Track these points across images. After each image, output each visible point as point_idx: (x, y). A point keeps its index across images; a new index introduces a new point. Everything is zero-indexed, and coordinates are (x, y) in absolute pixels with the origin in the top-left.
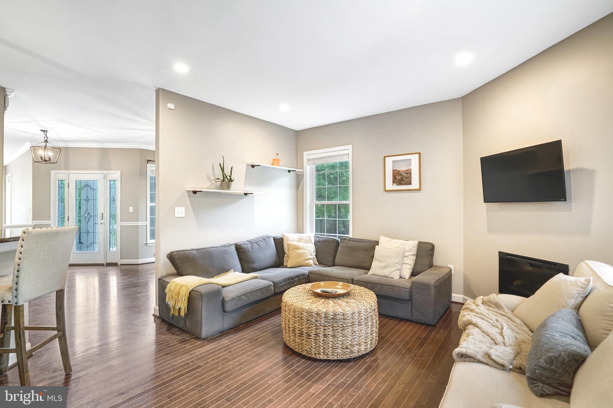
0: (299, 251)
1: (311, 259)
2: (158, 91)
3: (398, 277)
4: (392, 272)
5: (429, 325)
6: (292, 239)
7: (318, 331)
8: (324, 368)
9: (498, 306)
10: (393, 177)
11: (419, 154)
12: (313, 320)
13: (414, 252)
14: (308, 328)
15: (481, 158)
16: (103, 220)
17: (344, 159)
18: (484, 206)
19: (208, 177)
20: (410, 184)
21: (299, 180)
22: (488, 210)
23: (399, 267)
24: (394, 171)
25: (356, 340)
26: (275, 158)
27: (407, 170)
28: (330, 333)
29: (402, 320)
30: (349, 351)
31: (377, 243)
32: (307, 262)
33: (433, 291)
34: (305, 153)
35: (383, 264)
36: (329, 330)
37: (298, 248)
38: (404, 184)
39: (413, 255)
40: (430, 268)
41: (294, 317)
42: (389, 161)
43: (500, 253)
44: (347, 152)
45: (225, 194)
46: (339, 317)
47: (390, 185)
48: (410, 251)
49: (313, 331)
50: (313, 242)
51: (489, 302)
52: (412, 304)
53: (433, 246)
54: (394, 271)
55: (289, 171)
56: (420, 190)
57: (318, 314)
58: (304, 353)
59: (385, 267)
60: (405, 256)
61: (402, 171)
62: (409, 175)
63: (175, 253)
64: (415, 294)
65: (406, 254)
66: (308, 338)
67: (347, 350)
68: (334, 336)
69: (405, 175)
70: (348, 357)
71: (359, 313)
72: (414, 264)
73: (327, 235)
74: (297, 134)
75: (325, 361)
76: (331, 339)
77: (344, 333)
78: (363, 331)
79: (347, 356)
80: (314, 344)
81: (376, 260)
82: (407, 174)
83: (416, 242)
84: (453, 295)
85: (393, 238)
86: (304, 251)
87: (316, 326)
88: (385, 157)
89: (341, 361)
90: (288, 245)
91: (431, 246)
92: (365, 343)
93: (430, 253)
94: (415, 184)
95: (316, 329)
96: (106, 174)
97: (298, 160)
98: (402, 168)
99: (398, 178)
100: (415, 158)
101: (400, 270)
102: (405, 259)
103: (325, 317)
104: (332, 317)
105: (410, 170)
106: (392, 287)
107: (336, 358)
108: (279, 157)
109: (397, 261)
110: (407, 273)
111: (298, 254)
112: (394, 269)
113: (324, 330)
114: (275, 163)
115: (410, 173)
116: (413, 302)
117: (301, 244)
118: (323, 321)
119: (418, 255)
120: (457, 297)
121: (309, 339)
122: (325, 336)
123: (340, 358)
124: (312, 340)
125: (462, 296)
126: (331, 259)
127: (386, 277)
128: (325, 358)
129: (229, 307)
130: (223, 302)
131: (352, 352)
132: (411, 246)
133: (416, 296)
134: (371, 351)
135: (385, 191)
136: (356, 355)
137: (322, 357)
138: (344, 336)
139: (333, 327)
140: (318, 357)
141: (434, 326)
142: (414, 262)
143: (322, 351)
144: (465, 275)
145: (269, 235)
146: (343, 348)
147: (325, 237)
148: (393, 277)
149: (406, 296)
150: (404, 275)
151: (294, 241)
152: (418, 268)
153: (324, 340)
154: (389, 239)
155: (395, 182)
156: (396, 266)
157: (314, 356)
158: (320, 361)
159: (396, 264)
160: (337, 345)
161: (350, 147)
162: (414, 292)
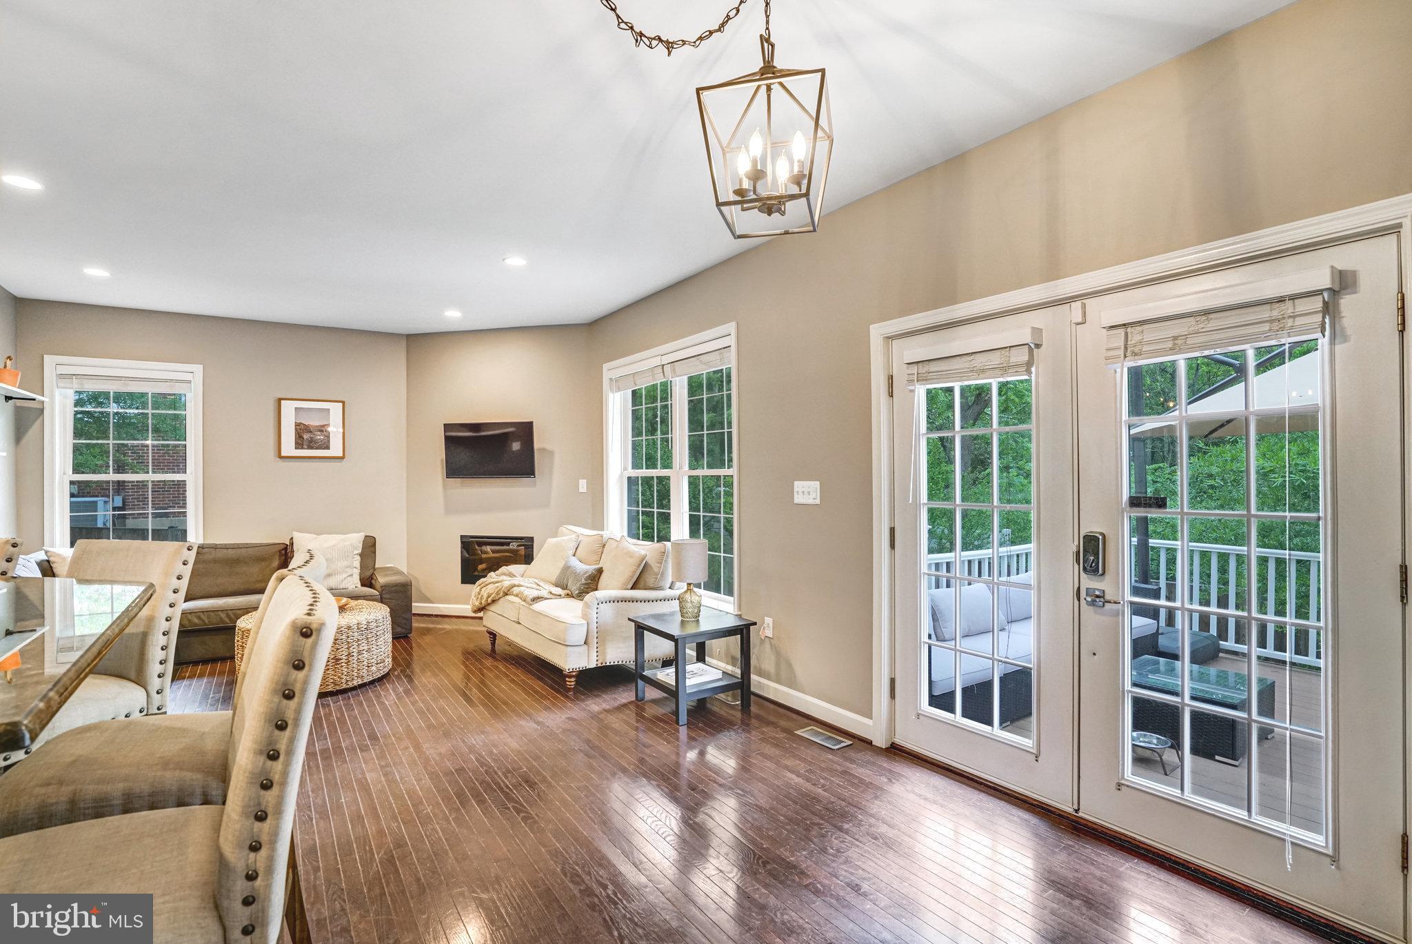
4: (342, 581)
7: (351, 649)
10: (296, 436)
11: (343, 402)
12: (344, 637)
13: (360, 550)
14: (338, 649)
15: (445, 425)
17: (175, 390)
18: (448, 481)
20: (328, 448)
22: (445, 487)
24: (297, 425)
27: (321, 426)
31: (288, 544)
36: (363, 645)
38: (317, 448)
39: (359, 554)
40: (374, 570)
42: (288, 408)
44: (188, 377)
47: (289, 448)
48: (357, 548)
49: (344, 653)
56: (343, 458)
57: (349, 628)
61: (313, 426)
62: (324, 433)
65: (355, 553)
69: (319, 433)
79: (382, 672)
80: (346, 670)
82: (321, 431)
85: (319, 534)
88: (280, 400)
91: (373, 540)
93: (373, 550)
94: (335, 449)
98: (313, 422)
99: (305, 437)
100: (335, 410)
102: (354, 560)
104: (365, 627)
105: (328, 425)
110: (357, 580)
112: (345, 575)
113: (358, 645)
114: (8, 379)
115: (327, 431)
121: (338, 664)
128: (360, 683)
135: (281, 457)
137: (355, 683)
140: (350, 685)
142: (361, 564)
152: (366, 573)
153: (358, 659)
154: (313, 536)
155: (299, 444)
156: (346, 572)
157: (344, 686)
158: (354, 688)
159: (347, 570)
160: (372, 661)
161: (198, 369)
162: (385, 599)
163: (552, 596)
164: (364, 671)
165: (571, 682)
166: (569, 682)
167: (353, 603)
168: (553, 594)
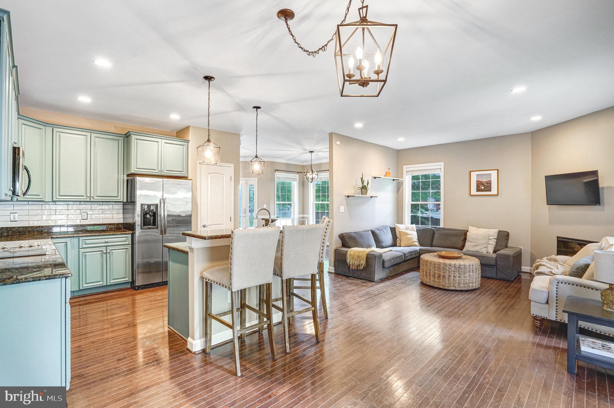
0: (408, 236)
1: (416, 242)
2: (331, 135)
3: (486, 252)
4: (481, 249)
5: (508, 281)
6: (402, 228)
8: (453, 294)
9: (556, 261)
10: (477, 186)
11: (498, 170)
13: (496, 237)
14: (445, 272)
15: (545, 176)
16: (245, 214)
17: (437, 172)
18: (547, 207)
19: (354, 187)
20: (490, 191)
21: (399, 186)
22: (549, 210)
23: (486, 246)
24: (477, 181)
25: (471, 280)
26: (387, 171)
27: (488, 181)
28: (457, 275)
29: (489, 278)
30: (467, 285)
31: (468, 231)
32: (414, 243)
33: (511, 260)
34: (404, 167)
35: (474, 244)
36: (456, 274)
37: (407, 234)
38: (486, 191)
39: (495, 239)
40: (506, 248)
41: (435, 267)
42: (474, 175)
43: (558, 237)
44: (440, 167)
45: (364, 197)
46: (462, 267)
47: (474, 191)
48: (492, 236)
49: (447, 274)
50: (416, 230)
51: (551, 259)
52: (496, 268)
53: (508, 233)
54: (482, 248)
55: (394, 180)
56: (498, 195)
58: (441, 287)
59: (476, 246)
60: (490, 239)
61: (484, 182)
62: (489, 184)
63: (345, 234)
64: (499, 261)
65: (490, 238)
66: (444, 278)
67: (466, 285)
68: (459, 277)
69: (487, 185)
70: (467, 289)
71: (473, 265)
72: (495, 244)
73: (431, 227)
74: (398, 152)
75: (454, 290)
76: (457, 278)
77: (465, 275)
78: (474, 276)
80: (448, 282)
81: (468, 241)
82: (488, 184)
83: (496, 231)
84: (522, 267)
85: (479, 228)
86: (411, 236)
87: (449, 271)
88: (470, 172)
89: (462, 291)
90: (399, 232)
91: (507, 234)
92: (475, 282)
93: (506, 238)
94: (494, 191)
95: (449, 273)
96: (248, 180)
97: (399, 172)
98: (484, 180)
99: (480, 186)
100: (494, 174)
101: (487, 247)
102: (490, 241)
103: (454, 266)
104: (458, 266)
105: (491, 181)
106: (483, 257)
107: (460, 289)
108: (390, 171)
109: (484, 242)
110: (491, 249)
111: (408, 238)
112: (482, 247)
113: (454, 273)
114: (388, 175)
115: (491, 184)
116: (497, 267)
117: (408, 232)
118: (453, 268)
119: (498, 239)
120: (525, 268)
122: (454, 277)
123: (462, 289)
124: (447, 279)
125: (529, 268)
126: (430, 243)
127: (476, 252)
129: (387, 265)
130: (383, 262)
131: (469, 286)
132: (494, 232)
133: (499, 263)
134: (478, 288)
135: (471, 195)
136: (471, 288)
137: (452, 288)
138: (465, 277)
139: (459, 272)
140: (450, 288)
141: (512, 281)
142: (495, 243)
143: (452, 285)
144: (531, 254)
145: (387, 225)
146: (464, 284)
147: (430, 227)
148: (482, 252)
149: (493, 263)
150: (489, 251)
151: (402, 229)
152: (498, 248)
153: (454, 279)
154: (477, 228)
155: (478, 190)
156: (484, 245)
157: (447, 288)
158: (451, 290)
159: (484, 244)
160: (461, 282)
161: (442, 164)
162: (498, 260)
163: (551, 274)
164: (456, 285)
165: (538, 323)
166: (536, 322)
167: (464, 256)
168: (553, 273)
